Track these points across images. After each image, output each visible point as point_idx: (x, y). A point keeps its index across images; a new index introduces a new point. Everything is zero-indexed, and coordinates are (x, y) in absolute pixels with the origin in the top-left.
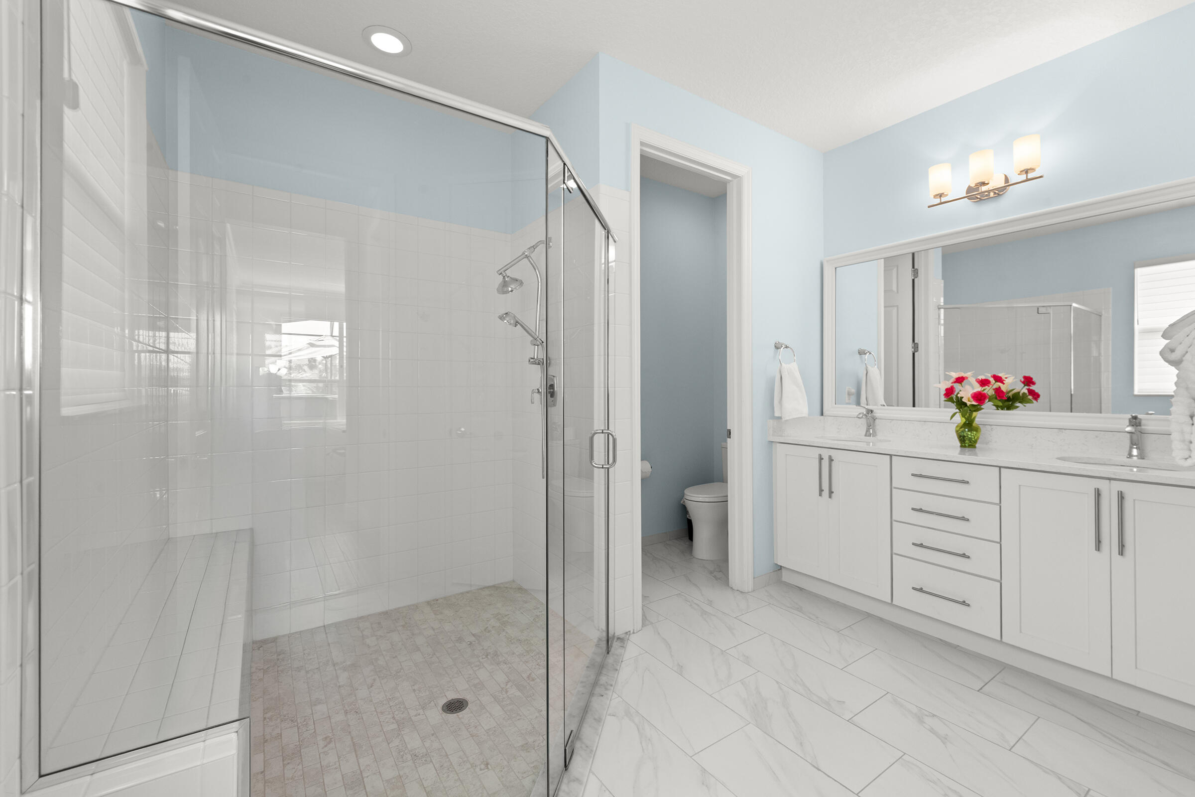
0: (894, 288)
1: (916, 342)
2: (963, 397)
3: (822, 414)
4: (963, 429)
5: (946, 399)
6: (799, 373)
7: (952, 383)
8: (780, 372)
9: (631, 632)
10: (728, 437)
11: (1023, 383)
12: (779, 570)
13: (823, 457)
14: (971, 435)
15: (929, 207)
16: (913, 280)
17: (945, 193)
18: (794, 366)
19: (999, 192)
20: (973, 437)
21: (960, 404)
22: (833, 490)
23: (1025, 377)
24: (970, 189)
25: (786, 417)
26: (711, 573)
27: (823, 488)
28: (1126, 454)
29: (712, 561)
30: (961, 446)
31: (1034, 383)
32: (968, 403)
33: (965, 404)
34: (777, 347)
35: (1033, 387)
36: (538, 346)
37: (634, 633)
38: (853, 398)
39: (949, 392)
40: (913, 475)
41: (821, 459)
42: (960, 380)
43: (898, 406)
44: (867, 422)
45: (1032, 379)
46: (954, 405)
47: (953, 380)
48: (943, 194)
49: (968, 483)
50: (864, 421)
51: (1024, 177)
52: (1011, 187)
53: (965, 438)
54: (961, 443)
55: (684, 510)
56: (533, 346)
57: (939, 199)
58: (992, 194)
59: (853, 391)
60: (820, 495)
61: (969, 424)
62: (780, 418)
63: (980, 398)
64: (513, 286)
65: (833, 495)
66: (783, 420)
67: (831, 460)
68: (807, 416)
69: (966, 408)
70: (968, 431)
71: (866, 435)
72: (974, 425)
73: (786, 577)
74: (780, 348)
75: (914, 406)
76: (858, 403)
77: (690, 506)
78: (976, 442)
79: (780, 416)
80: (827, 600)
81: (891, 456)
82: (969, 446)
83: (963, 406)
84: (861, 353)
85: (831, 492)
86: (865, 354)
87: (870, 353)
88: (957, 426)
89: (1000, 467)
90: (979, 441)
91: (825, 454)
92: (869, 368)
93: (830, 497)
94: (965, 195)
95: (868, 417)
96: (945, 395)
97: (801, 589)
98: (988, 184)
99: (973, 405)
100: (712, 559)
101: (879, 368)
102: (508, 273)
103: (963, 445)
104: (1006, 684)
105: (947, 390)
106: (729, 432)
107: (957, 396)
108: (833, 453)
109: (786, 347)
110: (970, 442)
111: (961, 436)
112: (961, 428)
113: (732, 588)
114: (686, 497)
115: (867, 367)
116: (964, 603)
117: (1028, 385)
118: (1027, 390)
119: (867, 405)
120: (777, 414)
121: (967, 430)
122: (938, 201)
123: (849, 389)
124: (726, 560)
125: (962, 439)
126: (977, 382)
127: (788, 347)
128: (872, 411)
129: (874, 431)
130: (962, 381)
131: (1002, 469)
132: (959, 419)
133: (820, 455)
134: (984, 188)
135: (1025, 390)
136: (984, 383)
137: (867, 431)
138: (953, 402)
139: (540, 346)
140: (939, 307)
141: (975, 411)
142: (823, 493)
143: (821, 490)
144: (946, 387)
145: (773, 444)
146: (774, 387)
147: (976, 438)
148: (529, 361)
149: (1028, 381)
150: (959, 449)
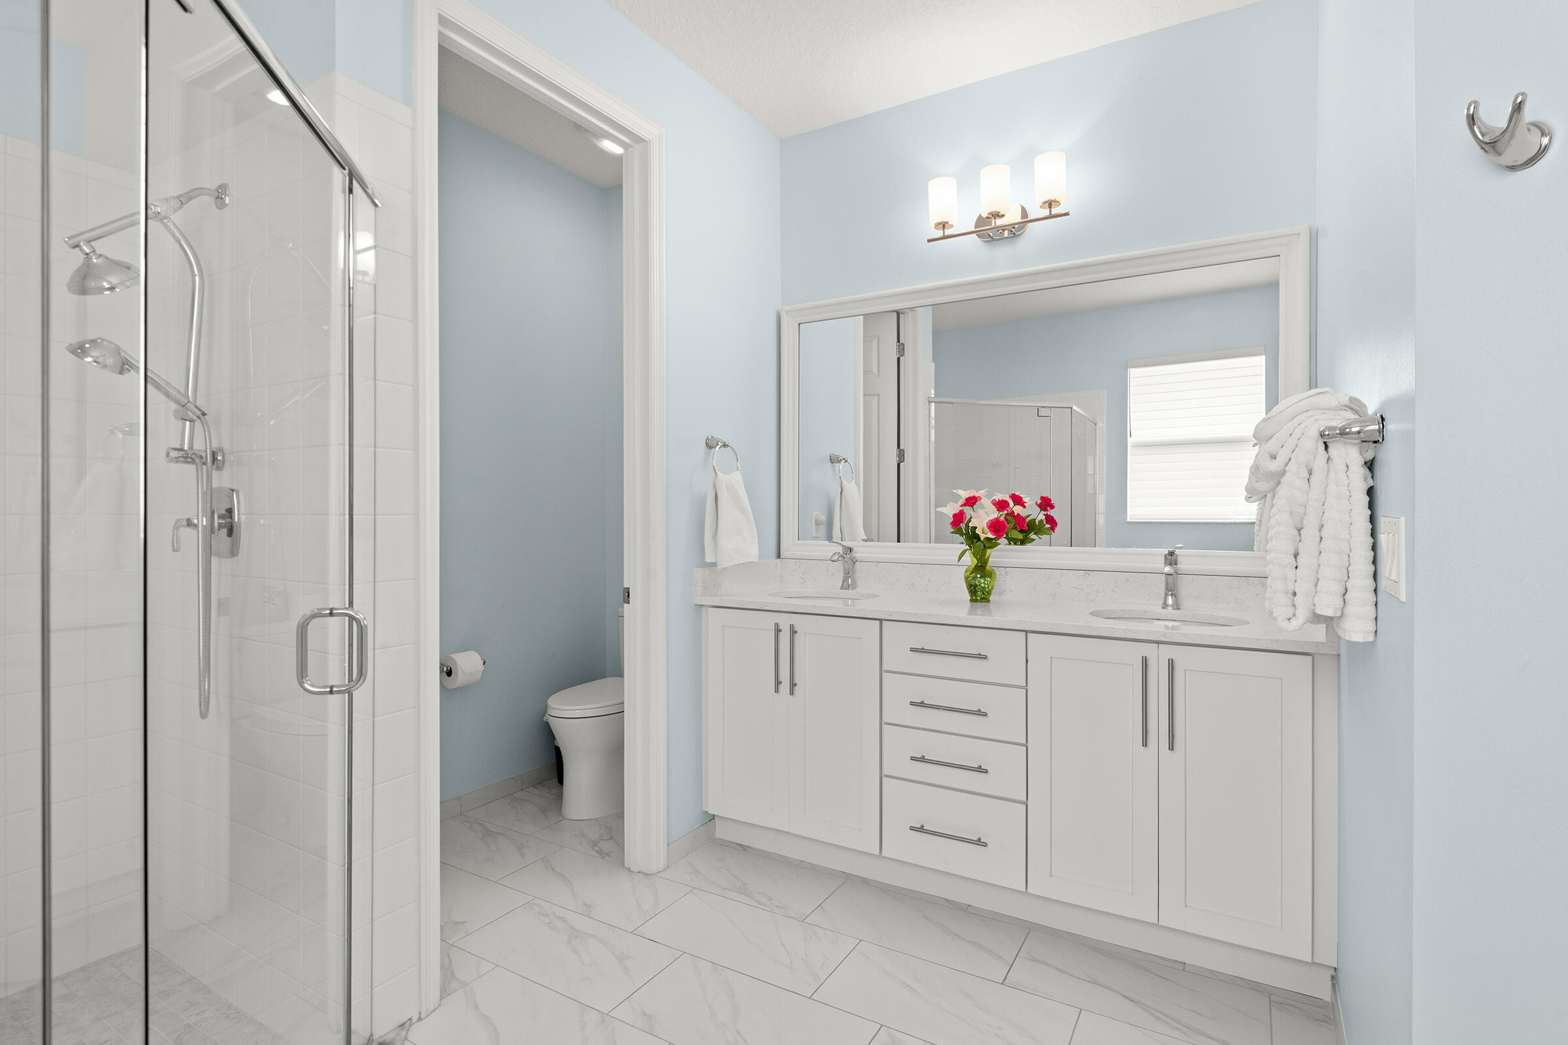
0: (875, 370)
1: (901, 448)
2: (976, 528)
3: (779, 556)
4: (974, 574)
5: (953, 530)
6: (744, 491)
7: (961, 506)
8: (715, 486)
9: (414, 1020)
10: (624, 602)
11: (1040, 506)
12: (710, 821)
13: (781, 628)
14: (984, 583)
15: (929, 241)
16: (899, 359)
17: (950, 223)
18: (736, 478)
19: (1015, 231)
20: (986, 586)
21: (972, 537)
22: (796, 681)
23: (1042, 498)
24: (981, 221)
25: (724, 563)
26: (594, 844)
27: (781, 679)
28: (1161, 602)
29: (596, 820)
30: (971, 600)
31: (1052, 507)
32: (982, 537)
33: (978, 538)
34: (710, 445)
35: (1051, 512)
36: (192, 421)
37: (420, 1019)
38: (823, 529)
39: (958, 519)
40: (912, 650)
41: (778, 631)
42: (971, 501)
43: (879, 541)
44: (844, 569)
45: (1050, 500)
46: (962, 539)
47: (962, 501)
48: (947, 223)
49: (985, 657)
50: (839, 566)
51: (1046, 212)
52: (1030, 224)
53: (977, 588)
54: (972, 596)
55: (548, 734)
56: (180, 423)
57: (942, 231)
58: (1006, 233)
59: (823, 518)
60: (777, 691)
61: (981, 568)
62: (714, 565)
63: (997, 527)
64: (114, 280)
65: (796, 688)
66: (719, 567)
67: (793, 632)
68: (757, 560)
69: (979, 543)
70: (981, 577)
71: (842, 588)
72: (988, 567)
73: (722, 831)
74: (715, 447)
75: (899, 541)
76: (830, 538)
77: (558, 727)
78: (989, 593)
79: (714, 561)
80: (785, 861)
81: (881, 620)
82: (982, 599)
83: (975, 540)
84: (834, 460)
85: (793, 685)
86: (839, 461)
87: (846, 461)
88: (966, 571)
89: (1026, 632)
90: (993, 591)
91: (785, 622)
92: (845, 483)
93: (792, 693)
94: (973, 229)
95: (846, 560)
96: (952, 523)
97: (744, 848)
98: (1003, 216)
99: (988, 539)
100: (597, 817)
101: (858, 484)
102: (101, 246)
103: (974, 598)
104: (1035, 960)
105: (954, 516)
106: (627, 593)
107: (967, 526)
108: (796, 620)
109: (725, 445)
110: (983, 594)
111: (971, 585)
112: (971, 573)
113: (629, 869)
114: (551, 712)
115: (842, 482)
116: (979, 842)
117: (1045, 510)
118: (1044, 517)
119: (842, 540)
120: (709, 559)
121: (979, 576)
122: (940, 233)
123: (817, 514)
124: (621, 815)
125: (973, 589)
126: (994, 504)
127: (728, 446)
128: (851, 550)
129: (854, 582)
130: (974, 503)
131: (1029, 635)
132: (969, 560)
133: (777, 625)
134: (999, 222)
135: (1042, 517)
136: (1001, 505)
137: (844, 582)
138: (962, 535)
139: (198, 423)
140: (930, 399)
141: (988, 548)
142: (781, 686)
143: (778, 683)
144: (954, 513)
145: (703, 609)
146: (705, 513)
147: (990, 587)
148: (168, 455)
149: (1046, 504)
150: (969, 604)
